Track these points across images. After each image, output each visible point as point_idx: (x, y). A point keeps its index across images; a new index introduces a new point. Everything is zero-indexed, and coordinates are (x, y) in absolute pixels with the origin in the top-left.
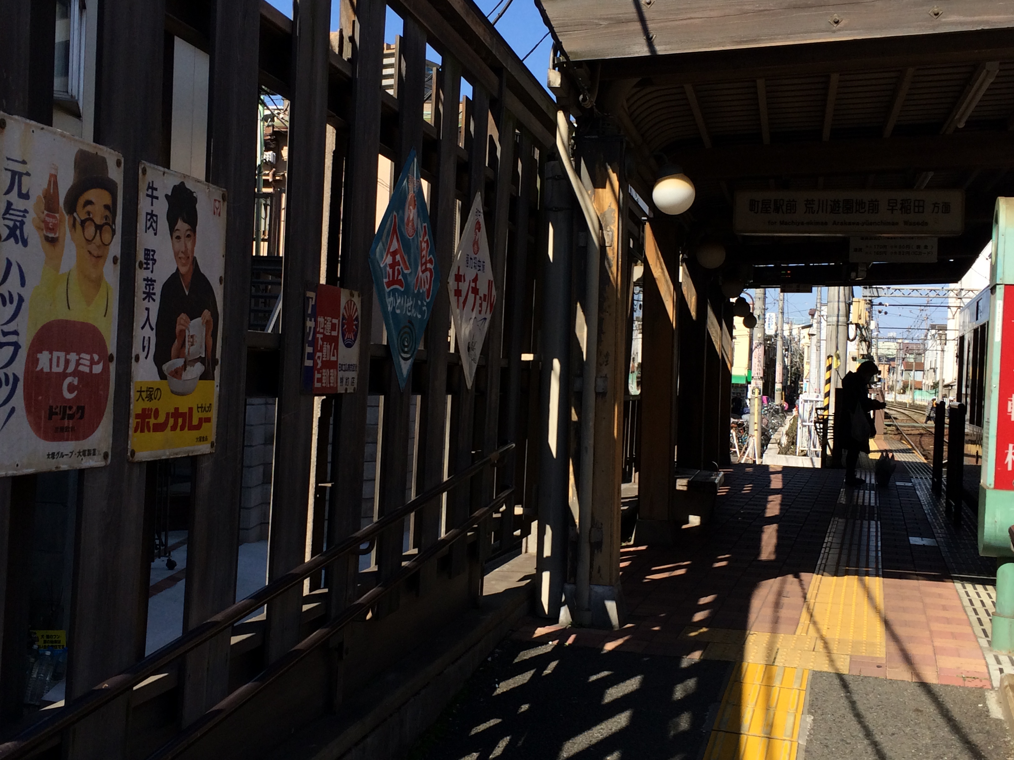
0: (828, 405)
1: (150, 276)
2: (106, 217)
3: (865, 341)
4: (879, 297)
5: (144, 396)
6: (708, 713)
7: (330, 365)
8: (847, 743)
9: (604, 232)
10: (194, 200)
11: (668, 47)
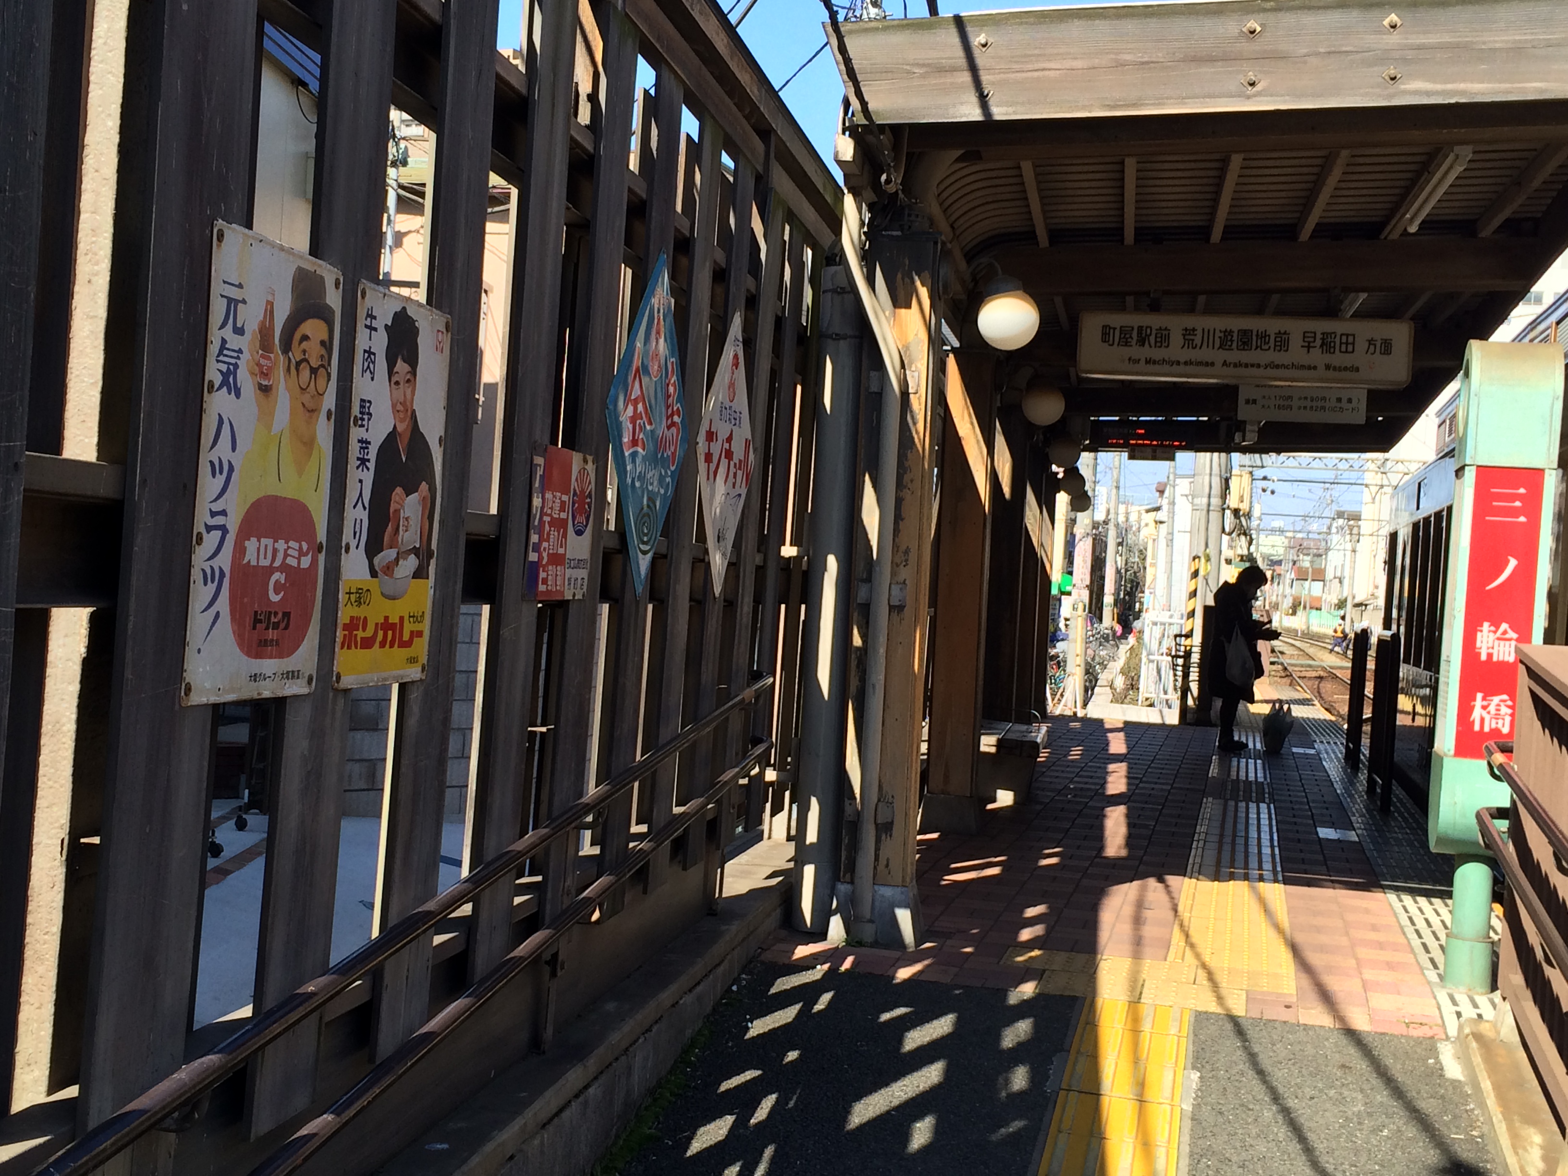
0: (1192, 630)
1: (365, 436)
2: (322, 356)
3: (1245, 534)
4: (1263, 467)
5: (353, 599)
6: (1052, 1067)
7: (557, 559)
8: (1249, 1109)
9: (908, 372)
10: (415, 332)
11: (1010, 110)
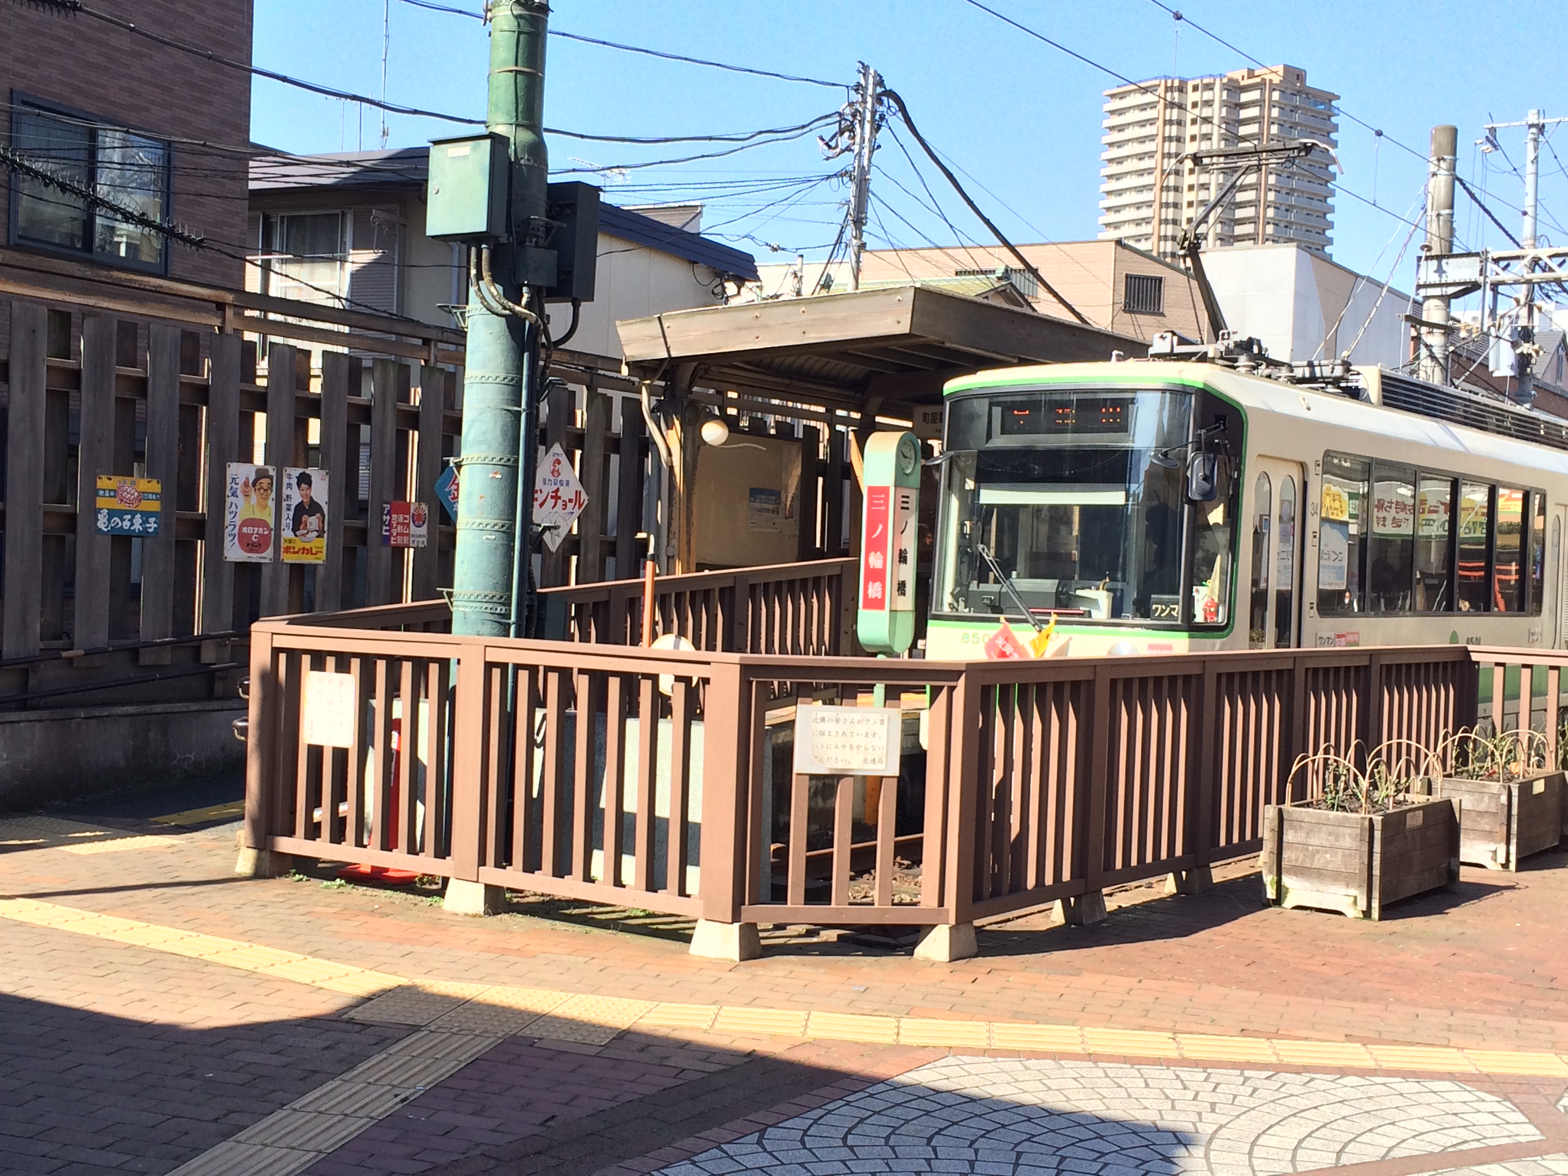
11: (678, 352)
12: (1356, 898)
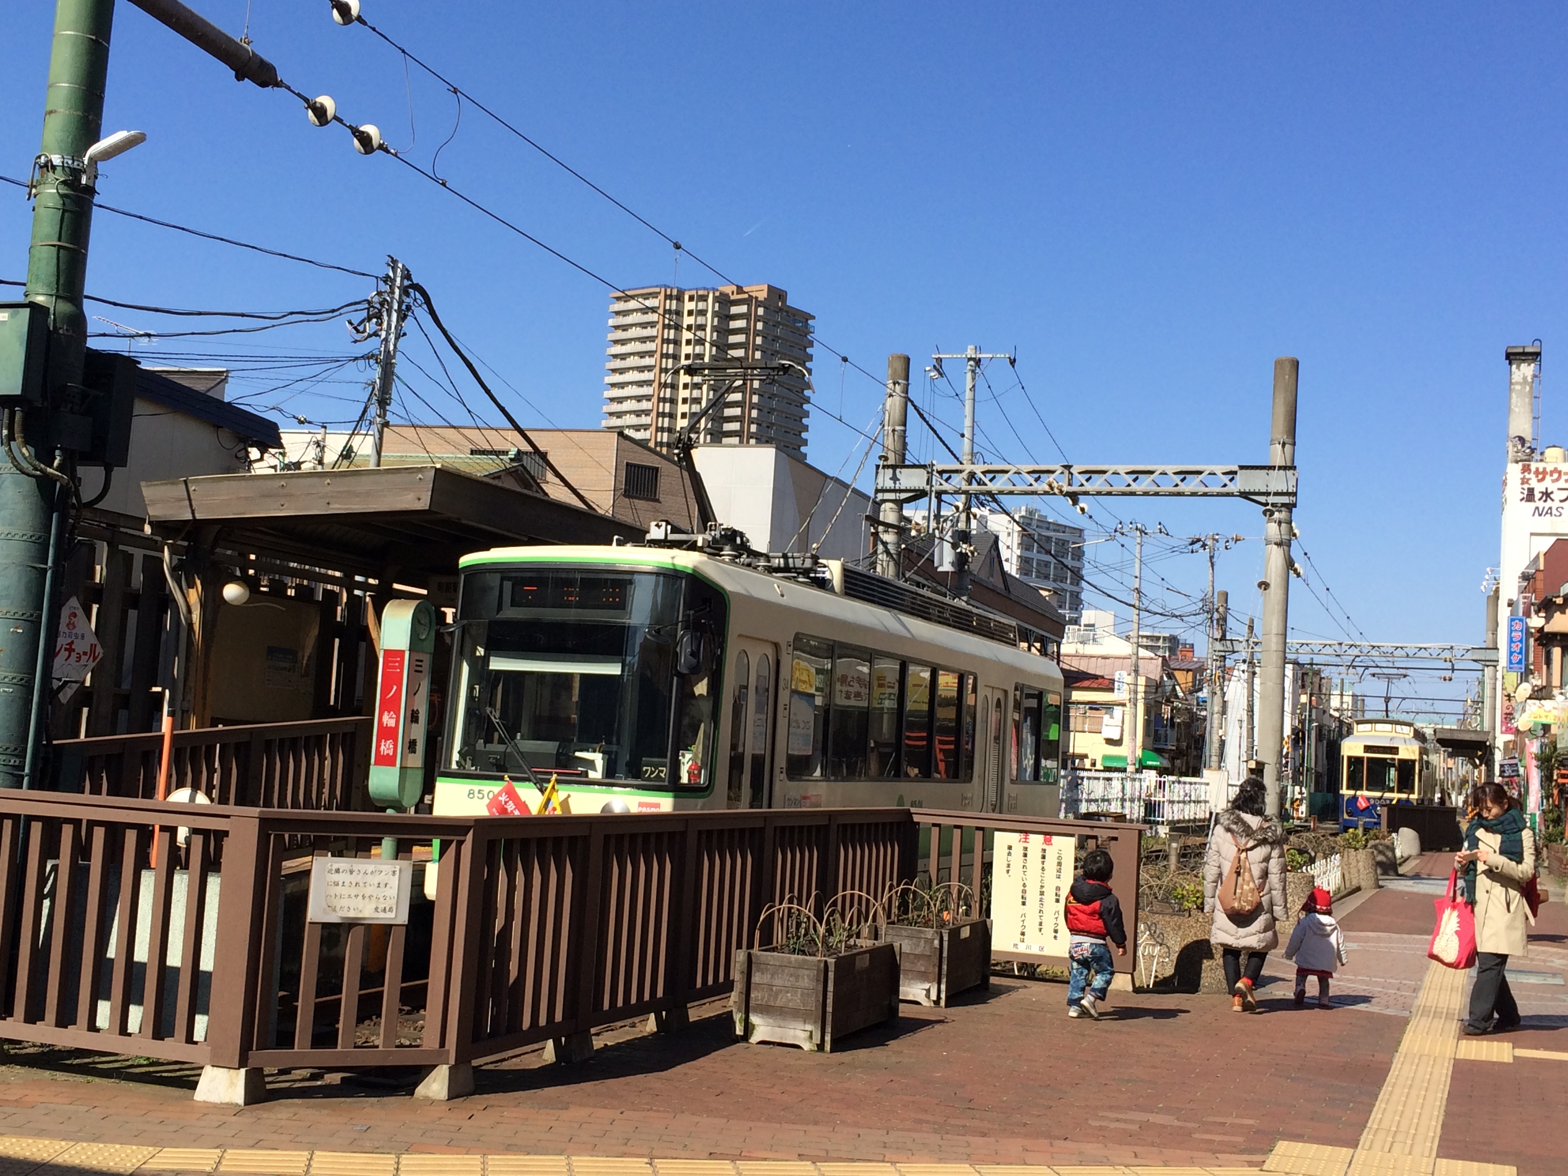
11: (203, 515)
12: (811, 1032)
